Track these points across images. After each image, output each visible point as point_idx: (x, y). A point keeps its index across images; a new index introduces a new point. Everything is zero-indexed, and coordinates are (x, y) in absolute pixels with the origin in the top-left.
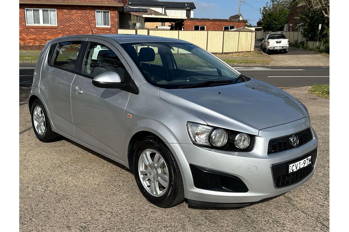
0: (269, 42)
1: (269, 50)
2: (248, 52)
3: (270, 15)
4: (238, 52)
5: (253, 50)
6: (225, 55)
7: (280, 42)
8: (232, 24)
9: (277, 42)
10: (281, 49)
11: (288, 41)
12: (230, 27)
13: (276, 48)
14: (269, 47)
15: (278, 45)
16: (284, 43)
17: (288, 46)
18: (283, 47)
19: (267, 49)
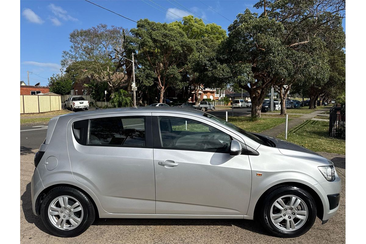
0: (74, 103)
1: (75, 109)
2: (58, 111)
3: (58, 83)
4: (51, 111)
5: (61, 109)
6: (42, 115)
7: (83, 103)
8: (38, 90)
9: (81, 103)
10: (84, 107)
11: (88, 102)
12: (36, 92)
13: (80, 107)
14: (75, 106)
15: (82, 105)
16: (86, 103)
17: (89, 105)
18: (85, 106)
19: (73, 108)
